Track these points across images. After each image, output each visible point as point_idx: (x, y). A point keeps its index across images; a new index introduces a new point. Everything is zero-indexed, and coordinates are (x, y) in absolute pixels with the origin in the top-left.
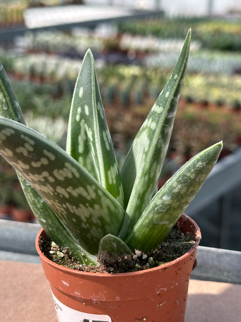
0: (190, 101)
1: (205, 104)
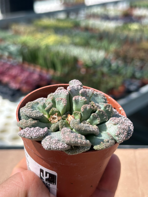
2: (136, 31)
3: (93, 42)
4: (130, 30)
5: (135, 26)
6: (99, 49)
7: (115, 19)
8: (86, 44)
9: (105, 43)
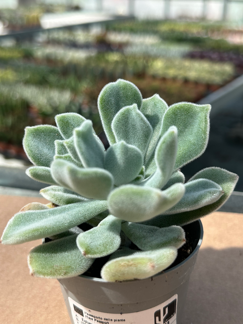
0: (154, 77)
1: (164, 79)
2: (117, 62)
3: (52, 78)
4: (107, 62)
5: (114, 57)
6: (62, 88)
7: (86, 46)
8: (42, 82)
9: (71, 80)
